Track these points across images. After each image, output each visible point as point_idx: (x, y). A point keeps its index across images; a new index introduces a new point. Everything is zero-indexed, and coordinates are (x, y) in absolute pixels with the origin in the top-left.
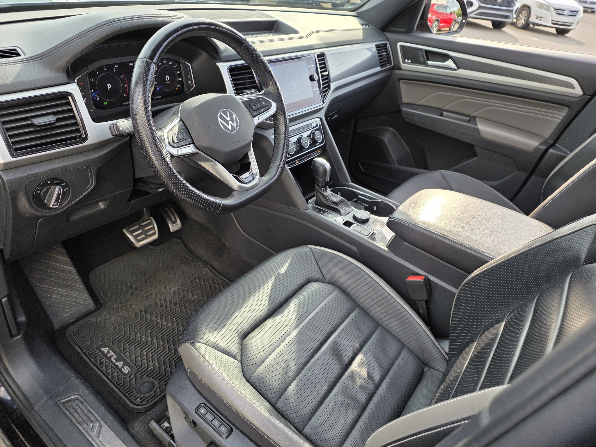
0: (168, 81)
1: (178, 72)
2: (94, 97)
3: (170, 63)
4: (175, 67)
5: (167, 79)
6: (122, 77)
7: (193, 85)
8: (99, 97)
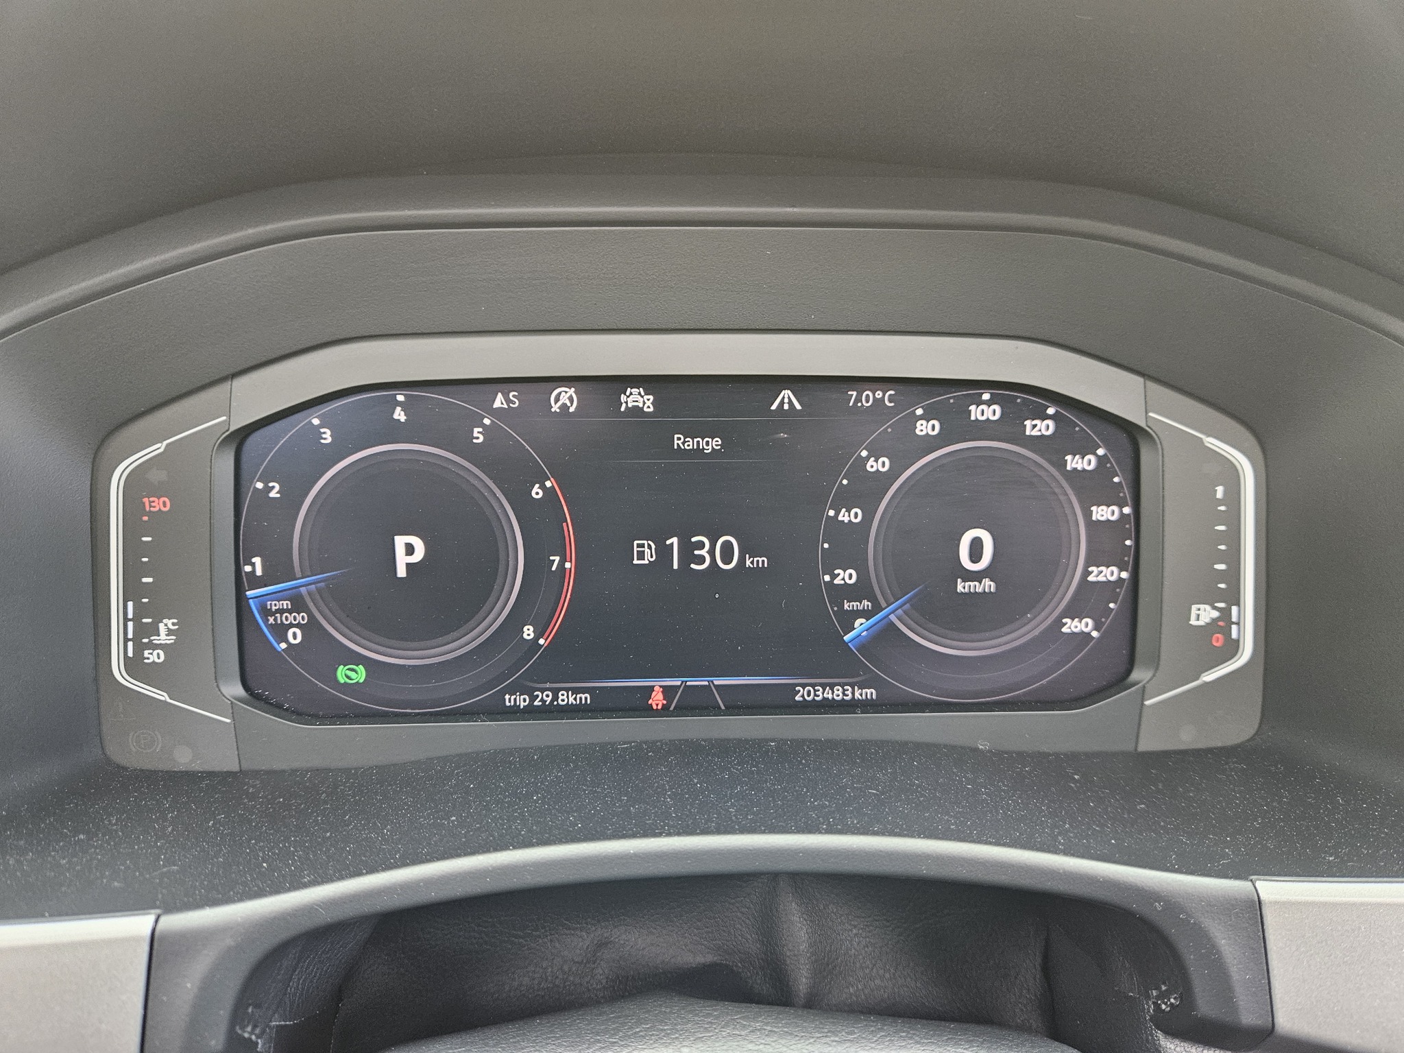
0: (977, 576)
1: (1102, 513)
2: (266, 612)
3: (1042, 428)
4: (1074, 463)
5: (976, 555)
6: (537, 492)
7: (1233, 648)
8: (302, 618)
